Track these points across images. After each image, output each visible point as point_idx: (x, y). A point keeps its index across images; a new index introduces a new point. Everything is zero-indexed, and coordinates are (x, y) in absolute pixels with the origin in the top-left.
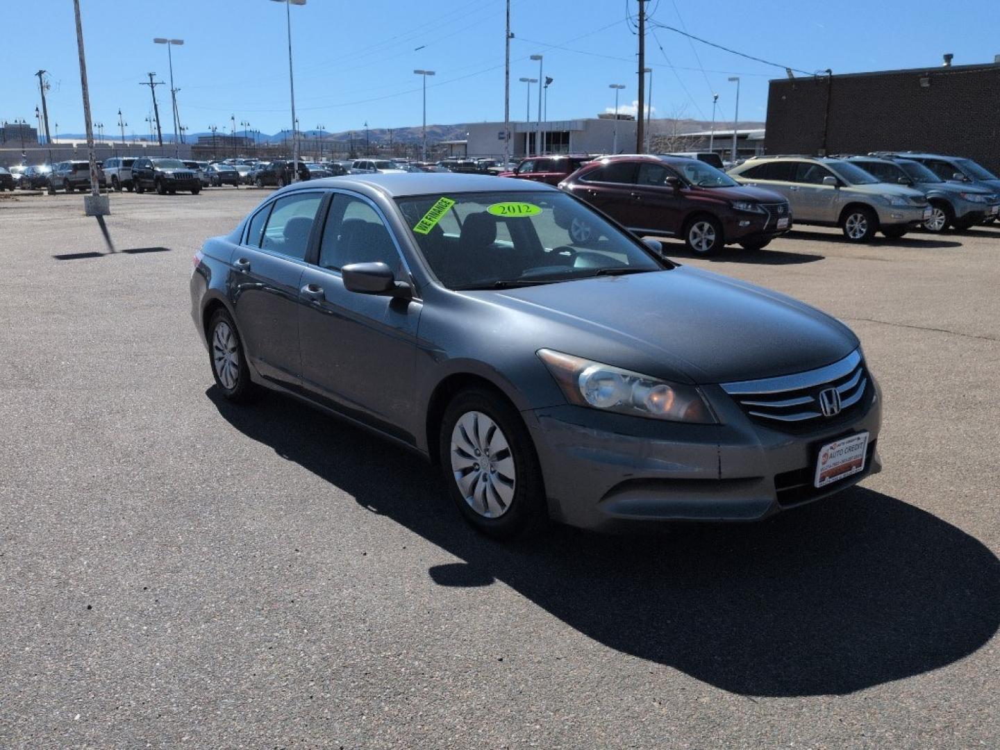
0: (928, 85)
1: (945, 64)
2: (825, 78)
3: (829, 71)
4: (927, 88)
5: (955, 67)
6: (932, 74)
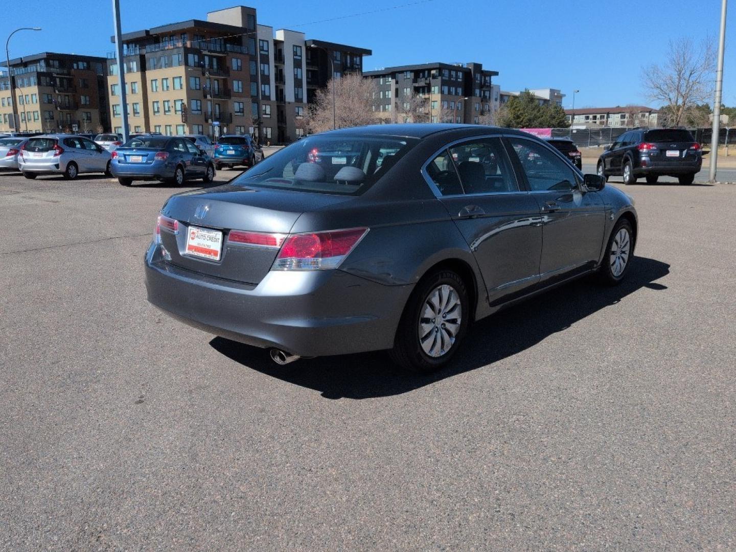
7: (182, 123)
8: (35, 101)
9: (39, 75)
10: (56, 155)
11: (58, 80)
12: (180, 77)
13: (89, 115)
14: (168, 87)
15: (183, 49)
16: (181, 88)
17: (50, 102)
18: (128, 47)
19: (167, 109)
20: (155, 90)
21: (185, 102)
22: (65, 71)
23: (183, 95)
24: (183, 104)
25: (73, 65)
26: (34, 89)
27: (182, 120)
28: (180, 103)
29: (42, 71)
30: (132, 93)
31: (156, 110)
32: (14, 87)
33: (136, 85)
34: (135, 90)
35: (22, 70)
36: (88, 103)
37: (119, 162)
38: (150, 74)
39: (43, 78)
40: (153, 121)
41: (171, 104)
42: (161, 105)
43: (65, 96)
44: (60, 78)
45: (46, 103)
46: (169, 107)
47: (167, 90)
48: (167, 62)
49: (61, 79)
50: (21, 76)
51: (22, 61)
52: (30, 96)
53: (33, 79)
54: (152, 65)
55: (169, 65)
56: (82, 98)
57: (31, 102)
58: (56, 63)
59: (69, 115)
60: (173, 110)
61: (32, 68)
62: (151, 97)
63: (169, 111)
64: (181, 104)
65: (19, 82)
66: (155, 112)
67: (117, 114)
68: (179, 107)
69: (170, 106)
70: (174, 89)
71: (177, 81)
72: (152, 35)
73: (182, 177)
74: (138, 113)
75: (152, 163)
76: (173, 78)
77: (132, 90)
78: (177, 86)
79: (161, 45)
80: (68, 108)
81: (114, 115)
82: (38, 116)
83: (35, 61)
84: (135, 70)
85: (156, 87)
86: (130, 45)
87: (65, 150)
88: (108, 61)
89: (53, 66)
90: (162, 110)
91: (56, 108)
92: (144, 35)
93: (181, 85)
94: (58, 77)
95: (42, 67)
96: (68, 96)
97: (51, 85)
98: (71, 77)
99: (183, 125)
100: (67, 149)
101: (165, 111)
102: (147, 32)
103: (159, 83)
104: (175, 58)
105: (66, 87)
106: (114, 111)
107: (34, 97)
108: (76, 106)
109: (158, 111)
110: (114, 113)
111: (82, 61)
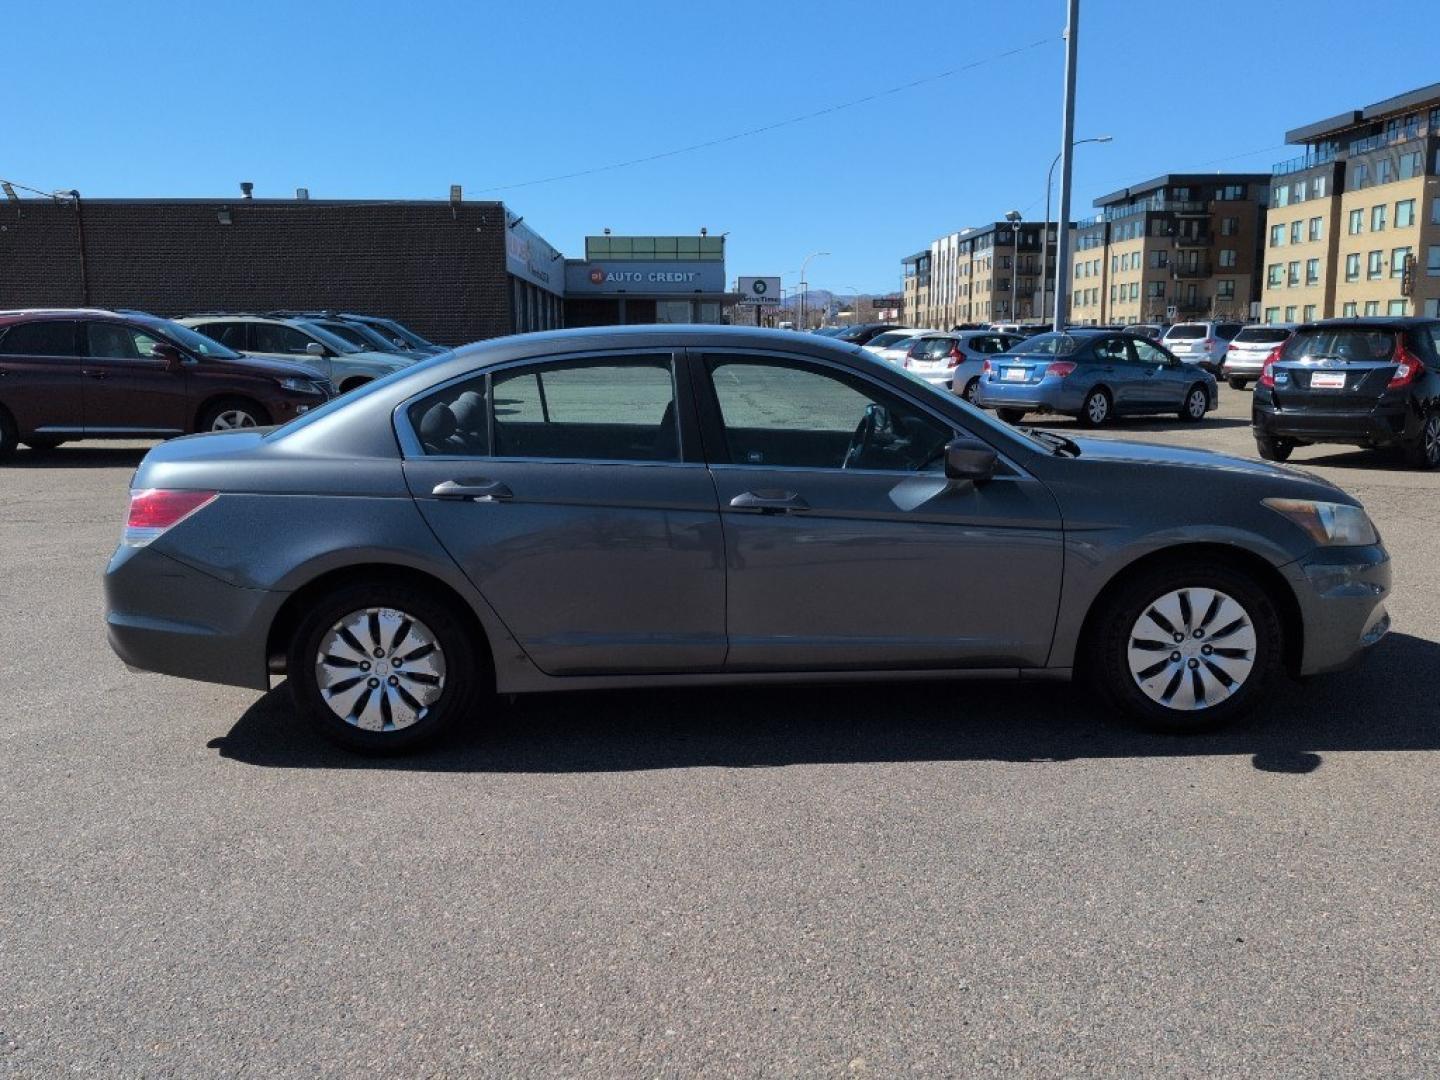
0: (229, 222)
1: (244, 196)
2: (71, 204)
3: (74, 193)
4: (228, 225)
5: (256, 200)
6: (230, 207)
7: (1401, 297)
8: (1136, 266)
9: (1151, 216)
10: (950, 366)
11: (1183, 224)
12: (1412, 201)
13: (1230, 286)
14: (1383, 222)
15: (1426, 141)
16: (1411, 223)
17: (1162, 264)
18: (1317, 150)
19: (1374, 269)
20: (1355, 231)
21: (1415, 252)
22: (1199, 206)
23: (1412, 237)
24: (1411, 255)
25: (1215, 194)
26: (1138, 244)
27: (1403, 289)
28: (1404, 253)
29: (1157, 209)
30: (1310, 239)
31: (1352, 271)
32: (1107, 241)
33: (1320, 223)
34: (1316, 233)
35: (1125, 210)
36: (1232, 264)
37: (990, 379)
38: (1349, 200)
39: (1156, 223)
40: (1343, 293)
41: (1385, 257)
42: (1363, 261)
43: (1191, 252)
44: (1186, 219)
45: (1156, 267)
46: (1379, 265)
47: (1380, 230)
48: (1387, 172)
49: (1189, 222)
50: (1121, 221)
51: (1128, 194)
52: (1130, 256)
53: (1140, 226)
54: (1356, 182)
55: (1394, 176)
56: (1224, 254)
57: (1129, 267)
58: (1185, 192)
59: (1192, 288)
60: (1386, 270)
61: (1141, 206)
62: (1346, 245)
63: (1379, 272)
64: (1405, 258)
65: (1116, 232)
66: (1348, 276)
67: (1274, 283)
68: (1399, 264)
69: (1382, 260)
70: (1395, 226)
71: (1404, 210)
72: (1367, 120)
73: (1105, 409)
74: (1316, 279)
75: (1037, 383)
76: (1397, 204)
77: (1311, 233)
78: (1404, 220)
79: (1383, 136)
80: (1194, 274)
81: (1270, 283)
82: (1137, 292)
83: (1152, 192)
84: (1322, 194)
85: (1359, 225)
86: (1322, 146)
87: (969, 357)
88: (1272, 181)
89: (1178, 198)
90: (1363, 272)
91: (1172, 276)
92: (1351, 120)
93: (1412, 217)
94: (1183, 219)
95: (1158, 203)
96: (1197, 252)
97: (1169, 234)
98: (1208, 216)
99: (1404, 302)
100: (971, 354)
101: (1370, 274)
102: (1358, 115)
103: (1366, 217)
104: (1407, 161)
105: (1194, 237)
106: (1270, 276)
107: (1136, 256)
108: (1209, 269)
109: (1356, 274)
110: (1269, 281)
111: (1231, 184)
